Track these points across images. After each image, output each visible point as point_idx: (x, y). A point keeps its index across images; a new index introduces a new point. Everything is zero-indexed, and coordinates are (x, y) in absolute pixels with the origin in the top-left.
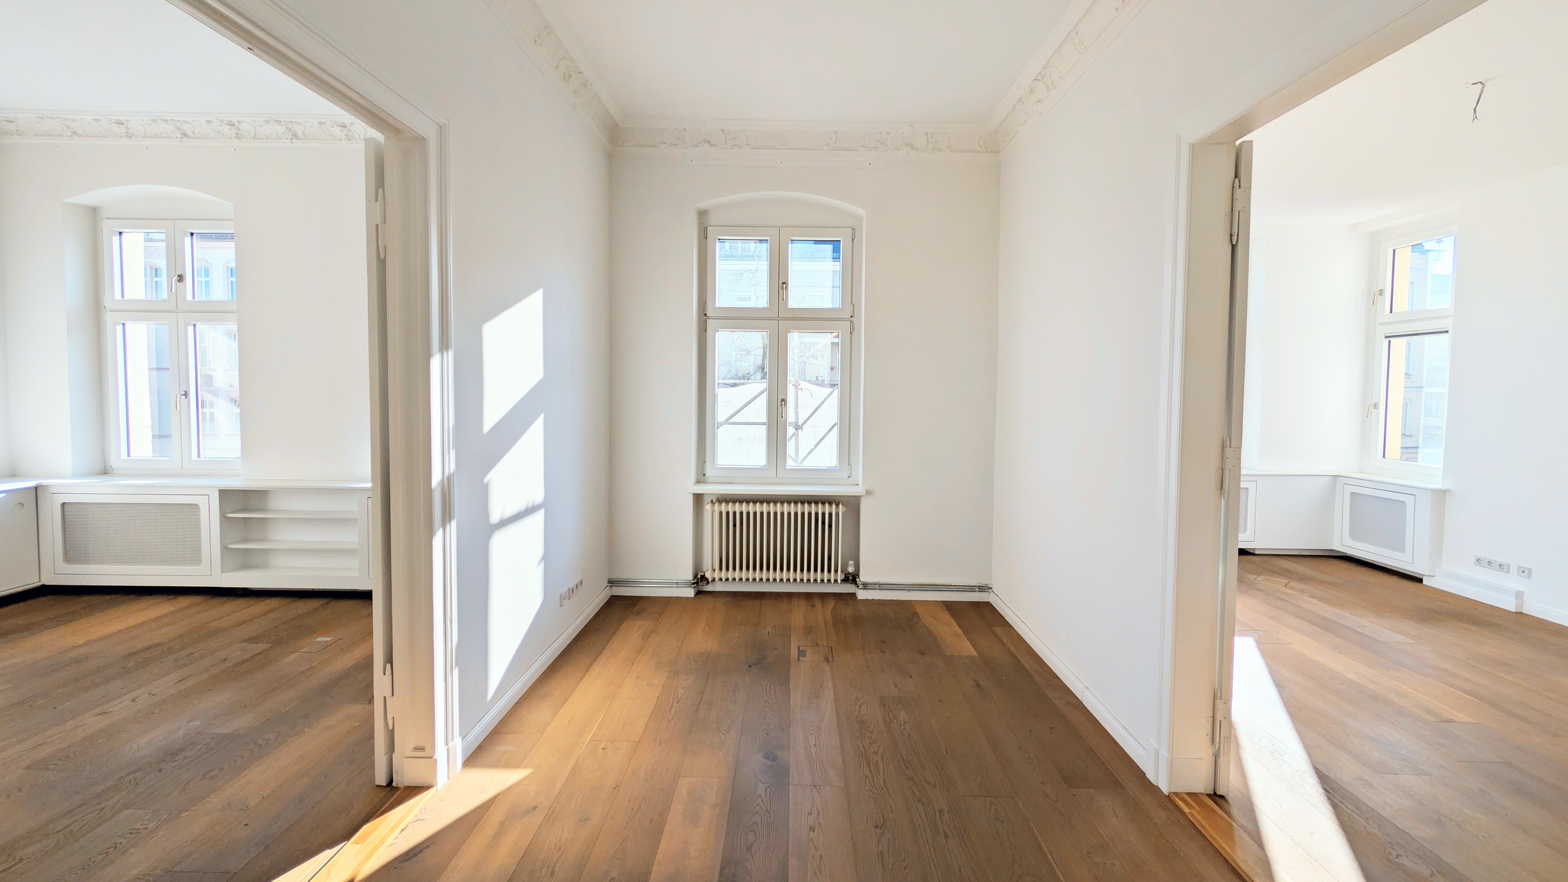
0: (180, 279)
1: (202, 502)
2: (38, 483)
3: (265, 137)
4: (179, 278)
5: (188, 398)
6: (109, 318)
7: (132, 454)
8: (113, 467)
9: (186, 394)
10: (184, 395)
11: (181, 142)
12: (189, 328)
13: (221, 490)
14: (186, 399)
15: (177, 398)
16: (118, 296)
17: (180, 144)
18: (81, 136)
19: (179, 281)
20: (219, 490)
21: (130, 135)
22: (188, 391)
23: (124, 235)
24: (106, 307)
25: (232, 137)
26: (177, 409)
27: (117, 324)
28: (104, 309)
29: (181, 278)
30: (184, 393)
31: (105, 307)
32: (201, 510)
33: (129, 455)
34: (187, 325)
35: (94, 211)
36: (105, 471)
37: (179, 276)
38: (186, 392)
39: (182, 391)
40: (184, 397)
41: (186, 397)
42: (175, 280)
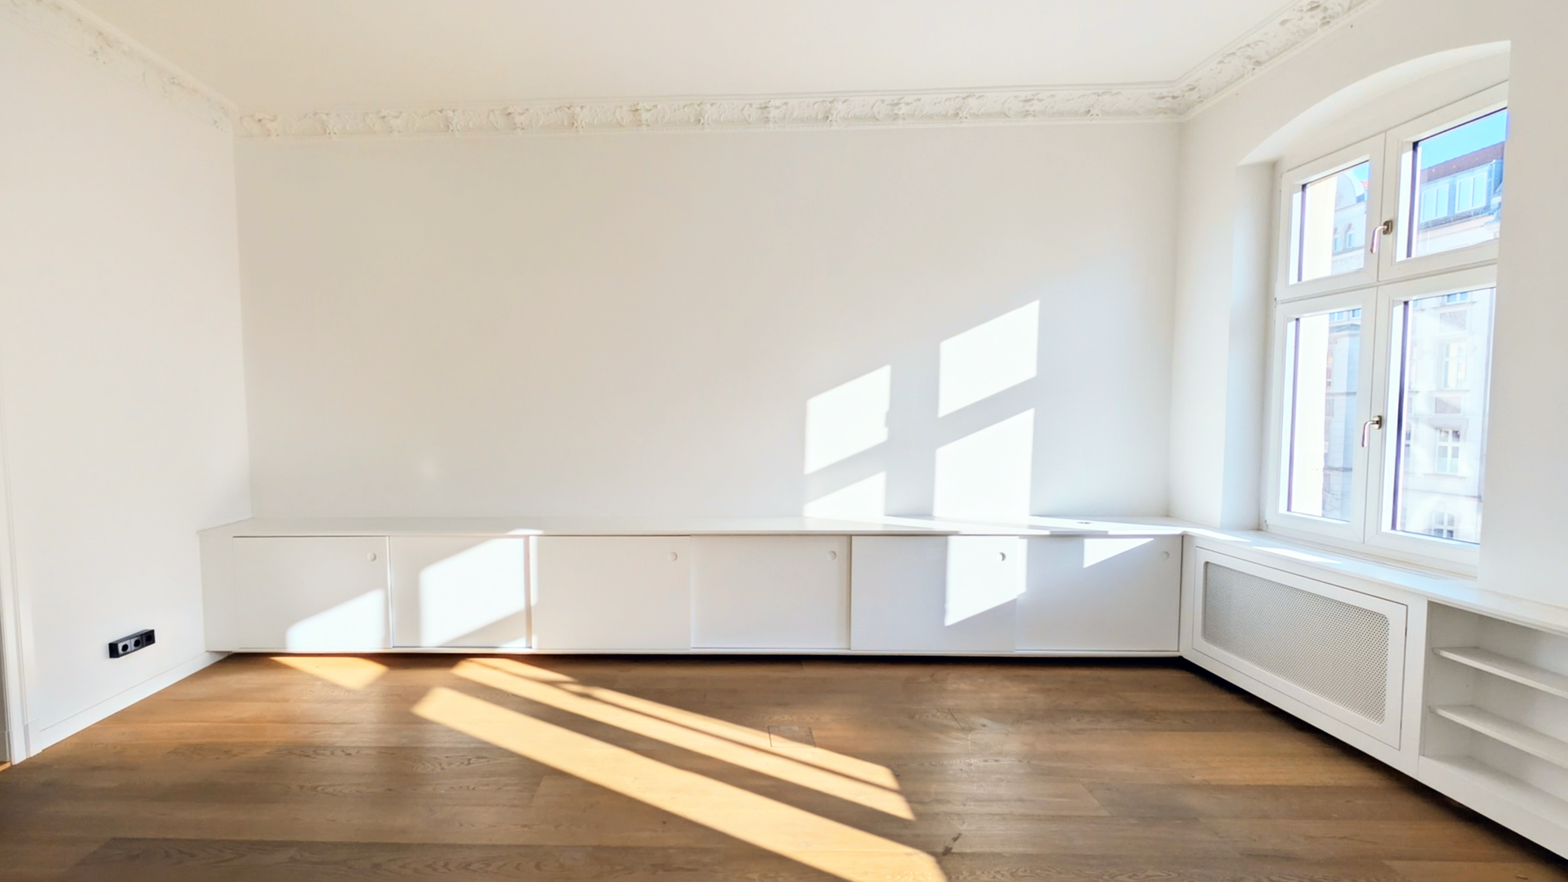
0: (1388, 229)
1: (1393, 614)
2: (1185, 532)
4: (1386, 227)
5: (1383, 426)
6: (1280, 312)
7: (1293, 508)
8: (1268, 522)
9: (1380, 422)
10: (1377, 422)
12: (1395, 309)
13: (1432, 602)
14: (1381, 430)
15: (1364, 428)
16: (1293, 279)
19: (1386, 232)
20: (1428, 601)
21: (1327, 19)
22: (1384, 418)
23: (1309, 189)
24: (1278, 300)
26: (1363, 446)
27: (1289, 320)
28: (1275, 302)
29: (1389, 227)
30: (1377, 419)
31: (1276, 299)
32: (1390, 627)
33: (1289, 509)
34: (1392, 304)
35: (1273, 167)
36: (1259, 527)
37: (1386, 223)
38: (1380, 417)
39: (1375, 417)
40: (1377, 426)
41: (1380, 427)
42: (1380, 230)
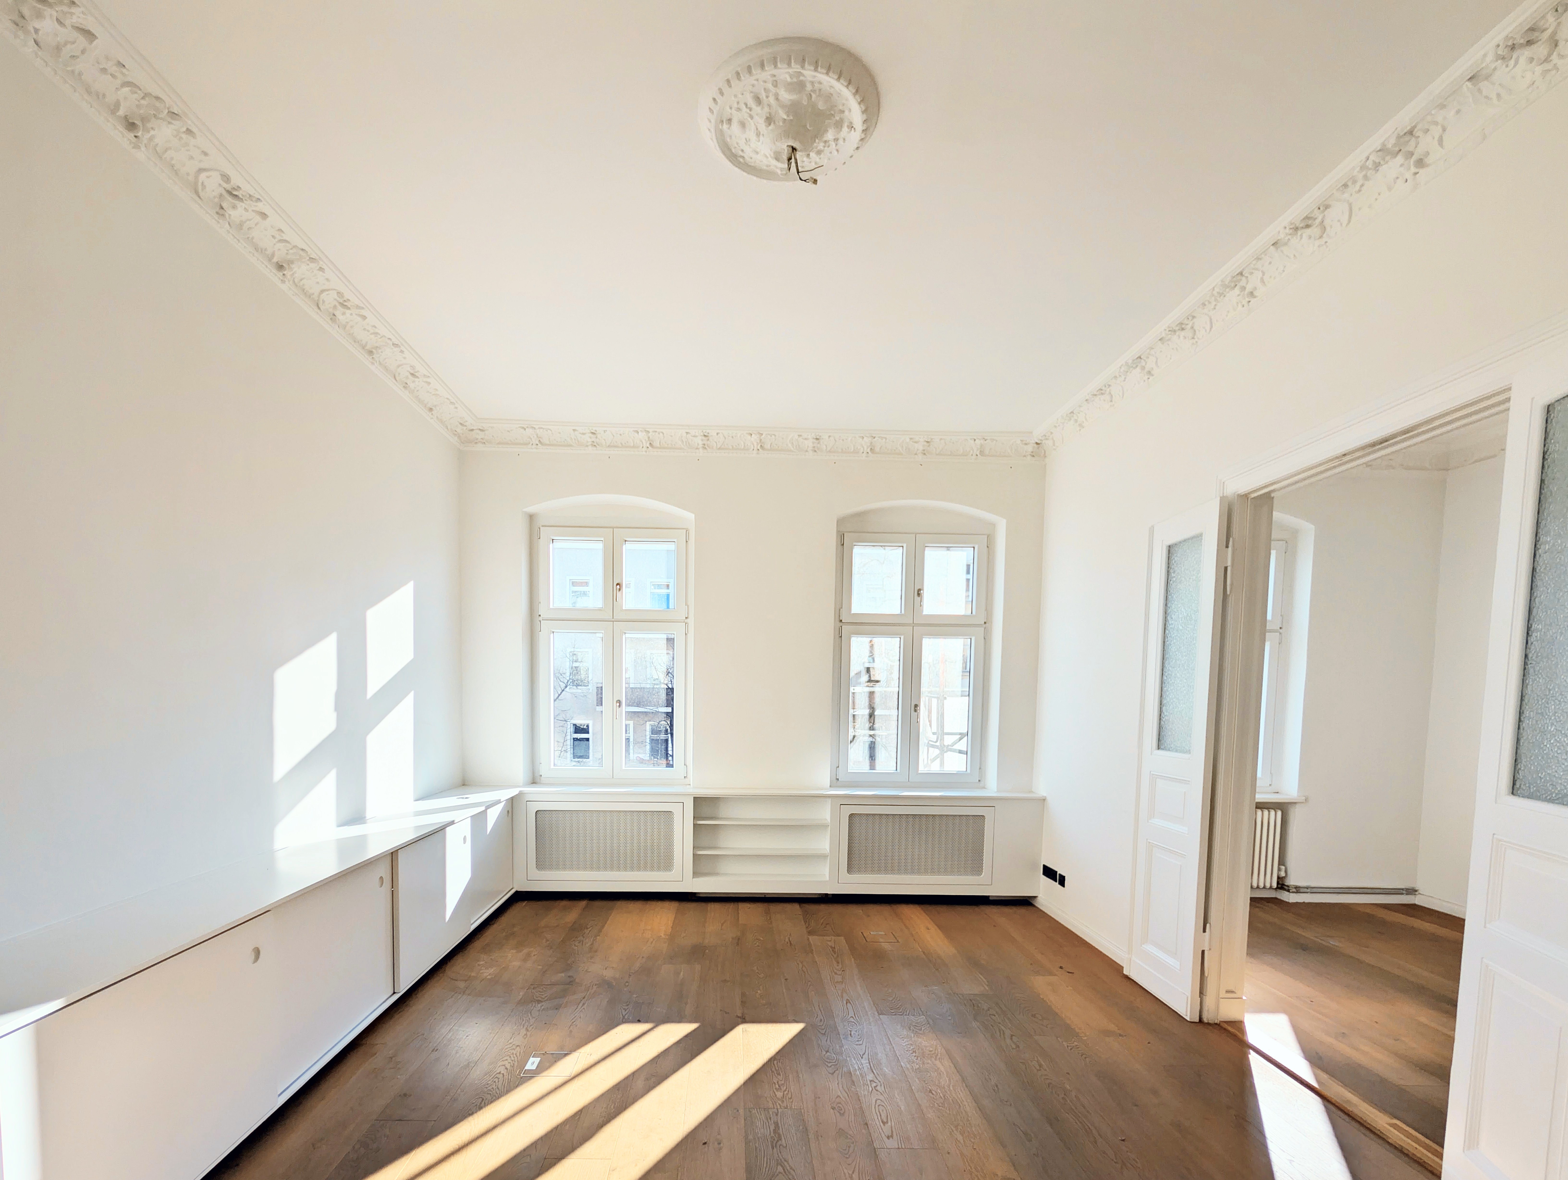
1: (676, 809)
2: (519, 791)
3: (731, 448)
4: (619, 587)
6: (545, 627)
8: (542, 776)
9: (619, 703)
11: (646, 452)
12: (623, 636)
14: (620, 708)
17: (644, 453)
18: (546, 445)
19: (619, 590)
20: (694, 797)
21: (595, 444)
22: (621, 700)
24: (542, 617)
25: (699, 447)
27: (551, 632)
28: (539, 618)
31: (540, 616)
32: (675, 817)
34: (622, 633)
35: (531, 517)
37: (616, 585)
38: (619, 701)
39: (616, 700)
41: (620, 706)
